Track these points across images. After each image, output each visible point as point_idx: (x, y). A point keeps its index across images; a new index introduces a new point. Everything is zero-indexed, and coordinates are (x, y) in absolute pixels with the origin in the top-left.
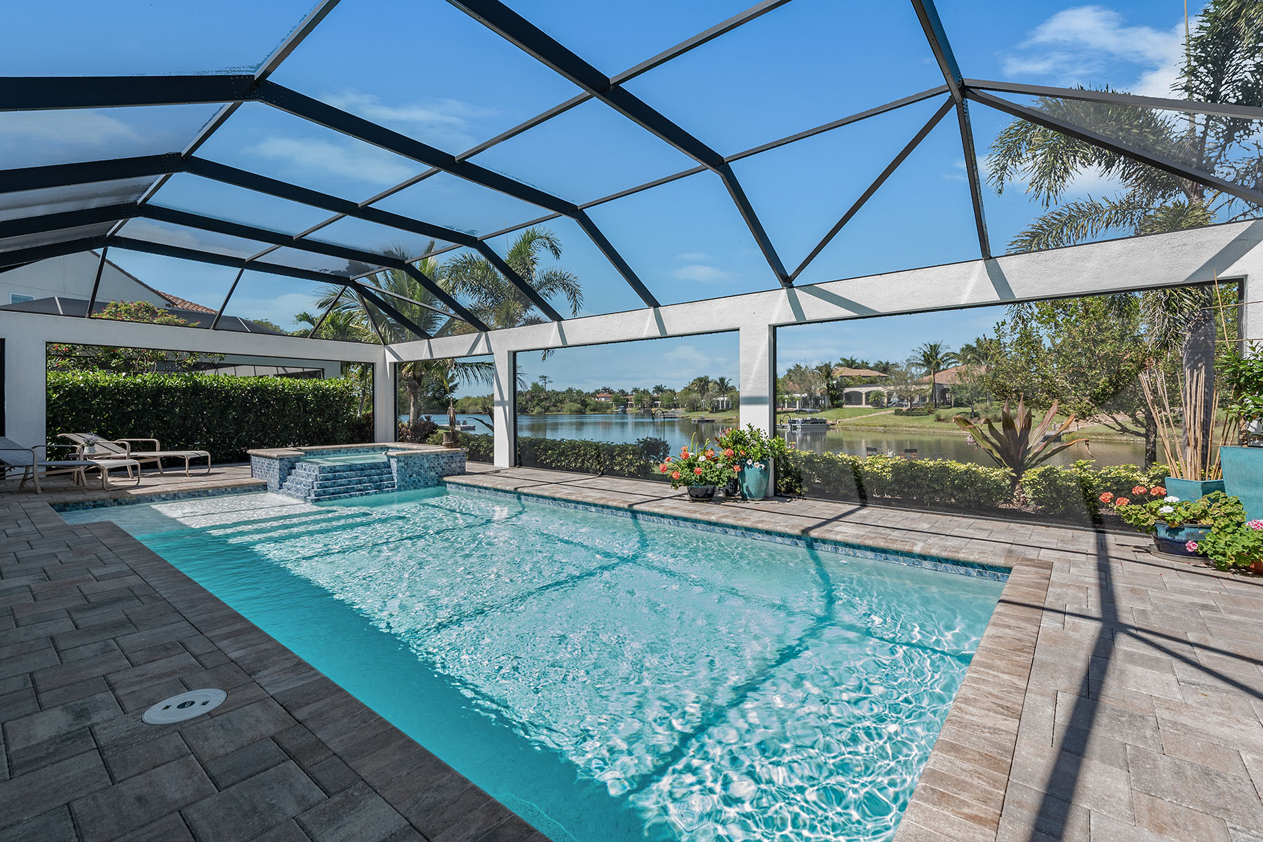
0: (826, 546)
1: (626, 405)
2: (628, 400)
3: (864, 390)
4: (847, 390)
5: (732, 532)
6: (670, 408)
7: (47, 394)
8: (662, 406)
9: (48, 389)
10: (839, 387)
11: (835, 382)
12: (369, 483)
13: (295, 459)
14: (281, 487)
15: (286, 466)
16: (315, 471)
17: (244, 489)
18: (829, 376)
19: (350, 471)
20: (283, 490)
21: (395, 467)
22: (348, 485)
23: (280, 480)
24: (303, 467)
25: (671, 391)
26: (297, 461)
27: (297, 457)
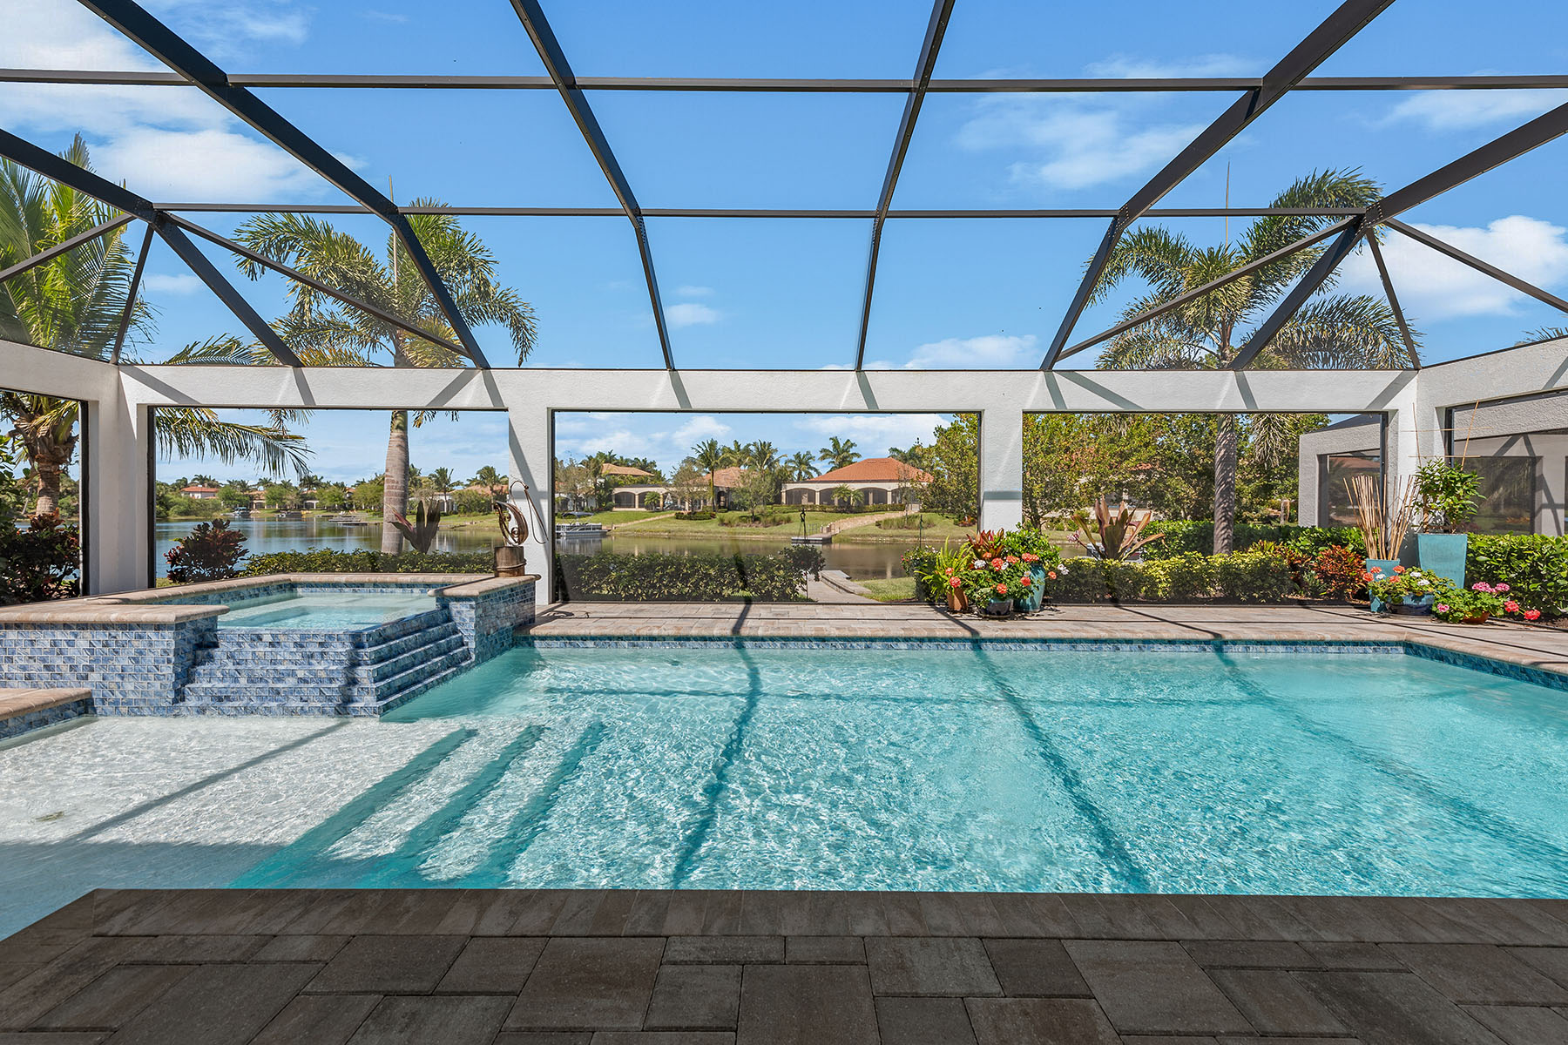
0: (1237, 647)
1: (249, 506)
2: (252, 498)
3: (637, 491)
4: (617, 491)
5: (1126, 647)
6: (336, 510)
8: (321, 507)
10: (608, 486)
11: (603, 481)
12: (436, 657)
13: (206, 623)
14: (180, 696)
15: (189, 643)
16: (334, 644)
17: (26, 721)
18: (596, 473)
19: (405, 635)
20: (192, 702)
21: (471, 618)
22: (414, 666)
23: (177, 678)
24: (261, 640)
25: (336, 485)
26: (210, 627)
27: (212, 618)
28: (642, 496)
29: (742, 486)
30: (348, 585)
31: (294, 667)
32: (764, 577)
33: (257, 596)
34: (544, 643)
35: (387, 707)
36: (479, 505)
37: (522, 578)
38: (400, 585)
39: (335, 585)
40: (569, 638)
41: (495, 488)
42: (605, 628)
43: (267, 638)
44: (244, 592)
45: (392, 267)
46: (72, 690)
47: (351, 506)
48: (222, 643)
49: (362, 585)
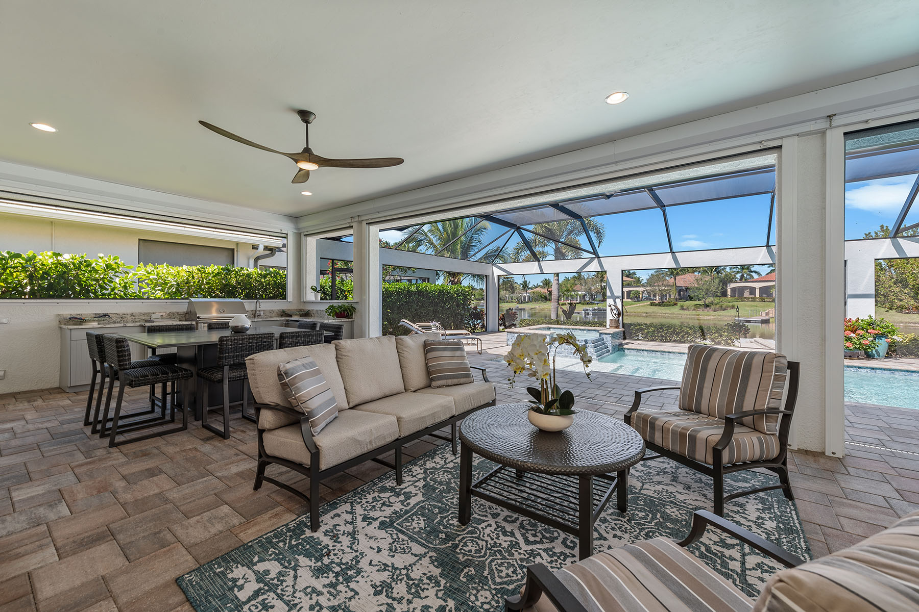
3: (625, 290)
21: (610, 340)
29: (696, 286)
32: (716, 335)
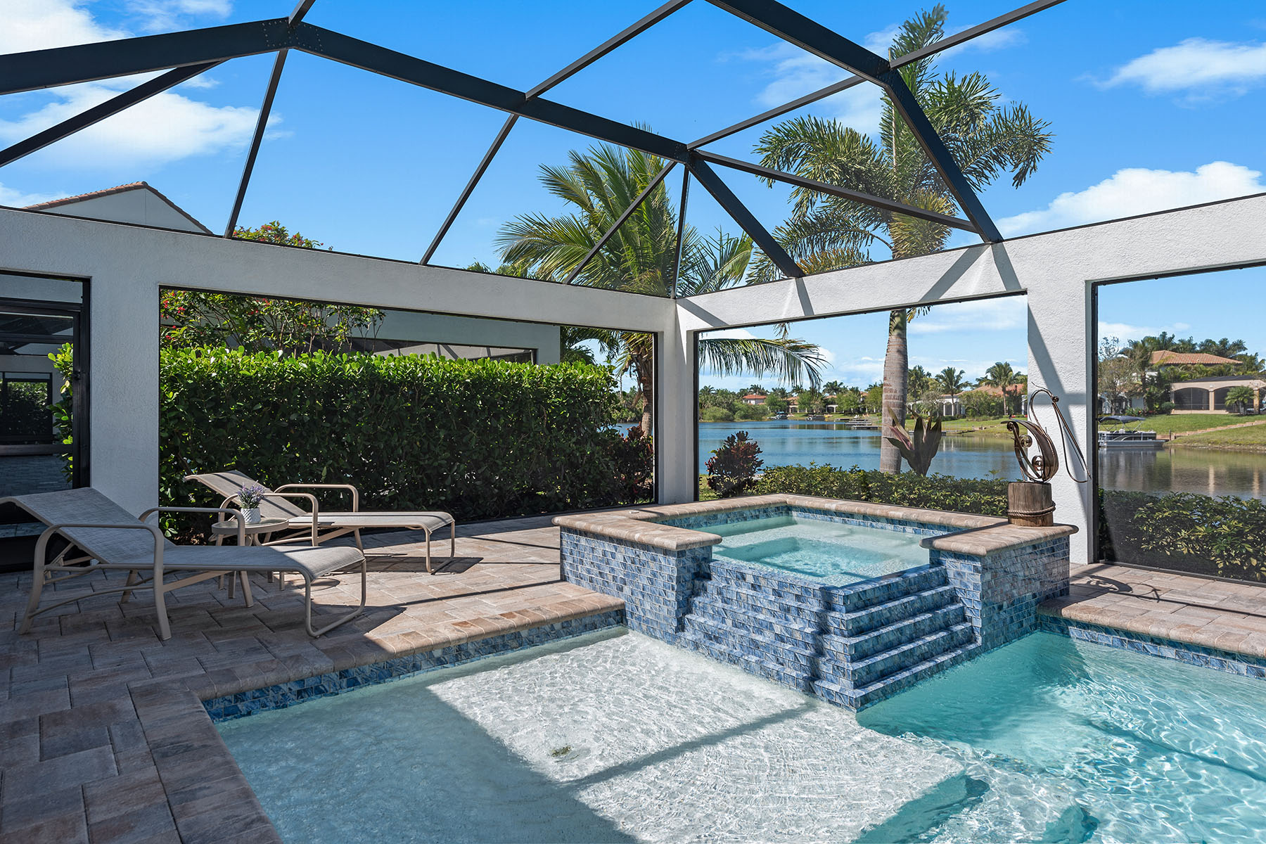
1: (786, 411)
2: (789, 403)
3: (1211, 386)
4: (1177, 386)
6: (851, 414)
7: (160, 390)
8: (839, 411)
9: (161, 383)
10: (1161, 382)
11: (1154, 374)
12: (931, 633)
13: (703, 551)
14: (681, 627)
15: (689, 571)
16: (810, 600)
17: (583, 624)
18: (1145, 365)
19: (890, 599)
20: (688, 635)
21: (975, 586)
22: (900, 643)
23: (679, 607)
24: (745, 579)
25: (852, 390)
26: (706, 556)
27: (707, 546)
28: (1221, 394)
30: (838, 513)
31: (773, 620)
33: (757, 517)
34: (1085, 634)
35: (866, 700)
36: (990, 408)
37: (1049, 531)
38: (891, 521)
39: (826, 512)
40: (1129, 634)
41: (1009, 388)
42: (1196, 629)
43: (750, 579)
44: (747, 513)
45: (890, 152)
46: (612, 600)
47: (864, 409)
48: (714, 575)
49: (851, 515)
